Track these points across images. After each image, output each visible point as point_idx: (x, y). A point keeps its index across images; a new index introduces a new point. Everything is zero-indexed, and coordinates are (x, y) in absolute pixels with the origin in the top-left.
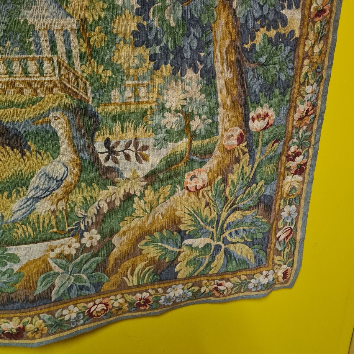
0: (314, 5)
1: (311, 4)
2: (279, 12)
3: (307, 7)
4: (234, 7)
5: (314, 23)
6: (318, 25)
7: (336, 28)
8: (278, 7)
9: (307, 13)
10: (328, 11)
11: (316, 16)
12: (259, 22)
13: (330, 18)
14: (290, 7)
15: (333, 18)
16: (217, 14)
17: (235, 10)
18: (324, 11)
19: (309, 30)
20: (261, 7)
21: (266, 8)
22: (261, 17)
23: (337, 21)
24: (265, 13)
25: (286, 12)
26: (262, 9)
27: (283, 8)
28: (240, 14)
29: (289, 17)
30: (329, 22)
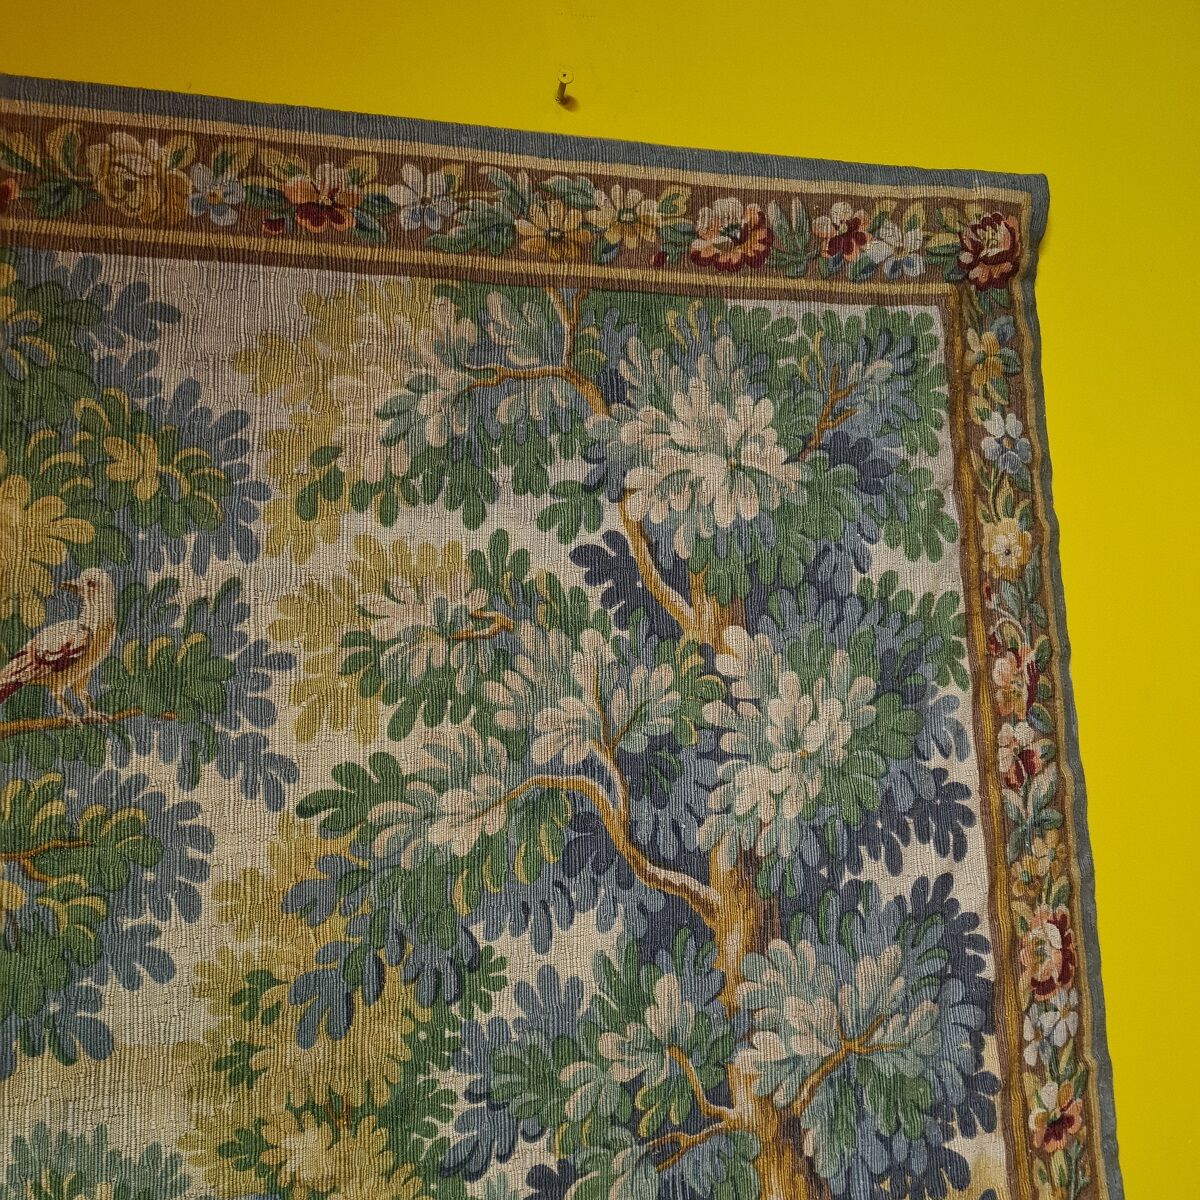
0: (1036, 1112)
1: (1026, 1111)
2: (940, 1148)
3: (1016, 1122)
4: (808, 1151)
5: (1046, 1157)
6: (1058, 1161)
7: (1112, 1157)
8: (935, 1134)
9: (1019, 1136)
10: (1078, 1120)
11: (1047, 1139)
12: (886, 1185)
13: (1090, 1134)
14: (968, 1131)
15: (1096, 1132)
16: (761, 1177)
17: (811, 1162)
18: (1066, 1121)
19: (1038, 1181)
20: (887, 1143)
21: (900, 1144)
22: (889, 1170)
23: (1110, 1137)
24: (901, 1157)
25: (959, 1144)
26: (889, 1148)
27: (949, 1134)
28: (826, 1169)
29: (970, 1158)
30: (1088, 1146)
